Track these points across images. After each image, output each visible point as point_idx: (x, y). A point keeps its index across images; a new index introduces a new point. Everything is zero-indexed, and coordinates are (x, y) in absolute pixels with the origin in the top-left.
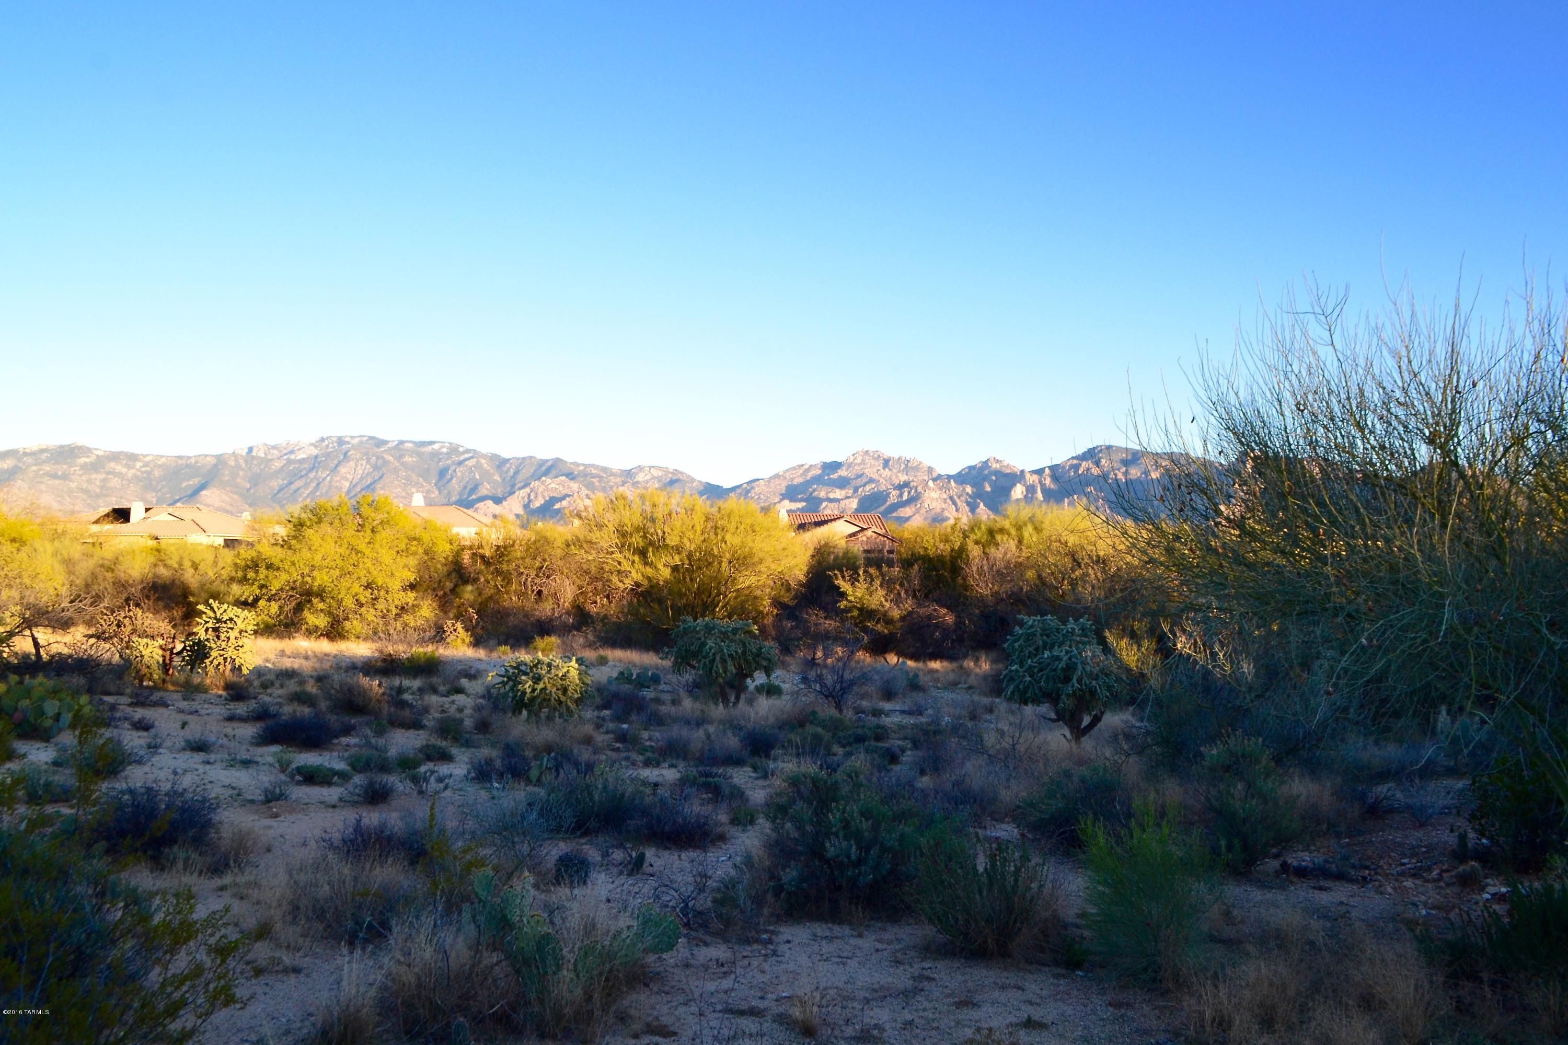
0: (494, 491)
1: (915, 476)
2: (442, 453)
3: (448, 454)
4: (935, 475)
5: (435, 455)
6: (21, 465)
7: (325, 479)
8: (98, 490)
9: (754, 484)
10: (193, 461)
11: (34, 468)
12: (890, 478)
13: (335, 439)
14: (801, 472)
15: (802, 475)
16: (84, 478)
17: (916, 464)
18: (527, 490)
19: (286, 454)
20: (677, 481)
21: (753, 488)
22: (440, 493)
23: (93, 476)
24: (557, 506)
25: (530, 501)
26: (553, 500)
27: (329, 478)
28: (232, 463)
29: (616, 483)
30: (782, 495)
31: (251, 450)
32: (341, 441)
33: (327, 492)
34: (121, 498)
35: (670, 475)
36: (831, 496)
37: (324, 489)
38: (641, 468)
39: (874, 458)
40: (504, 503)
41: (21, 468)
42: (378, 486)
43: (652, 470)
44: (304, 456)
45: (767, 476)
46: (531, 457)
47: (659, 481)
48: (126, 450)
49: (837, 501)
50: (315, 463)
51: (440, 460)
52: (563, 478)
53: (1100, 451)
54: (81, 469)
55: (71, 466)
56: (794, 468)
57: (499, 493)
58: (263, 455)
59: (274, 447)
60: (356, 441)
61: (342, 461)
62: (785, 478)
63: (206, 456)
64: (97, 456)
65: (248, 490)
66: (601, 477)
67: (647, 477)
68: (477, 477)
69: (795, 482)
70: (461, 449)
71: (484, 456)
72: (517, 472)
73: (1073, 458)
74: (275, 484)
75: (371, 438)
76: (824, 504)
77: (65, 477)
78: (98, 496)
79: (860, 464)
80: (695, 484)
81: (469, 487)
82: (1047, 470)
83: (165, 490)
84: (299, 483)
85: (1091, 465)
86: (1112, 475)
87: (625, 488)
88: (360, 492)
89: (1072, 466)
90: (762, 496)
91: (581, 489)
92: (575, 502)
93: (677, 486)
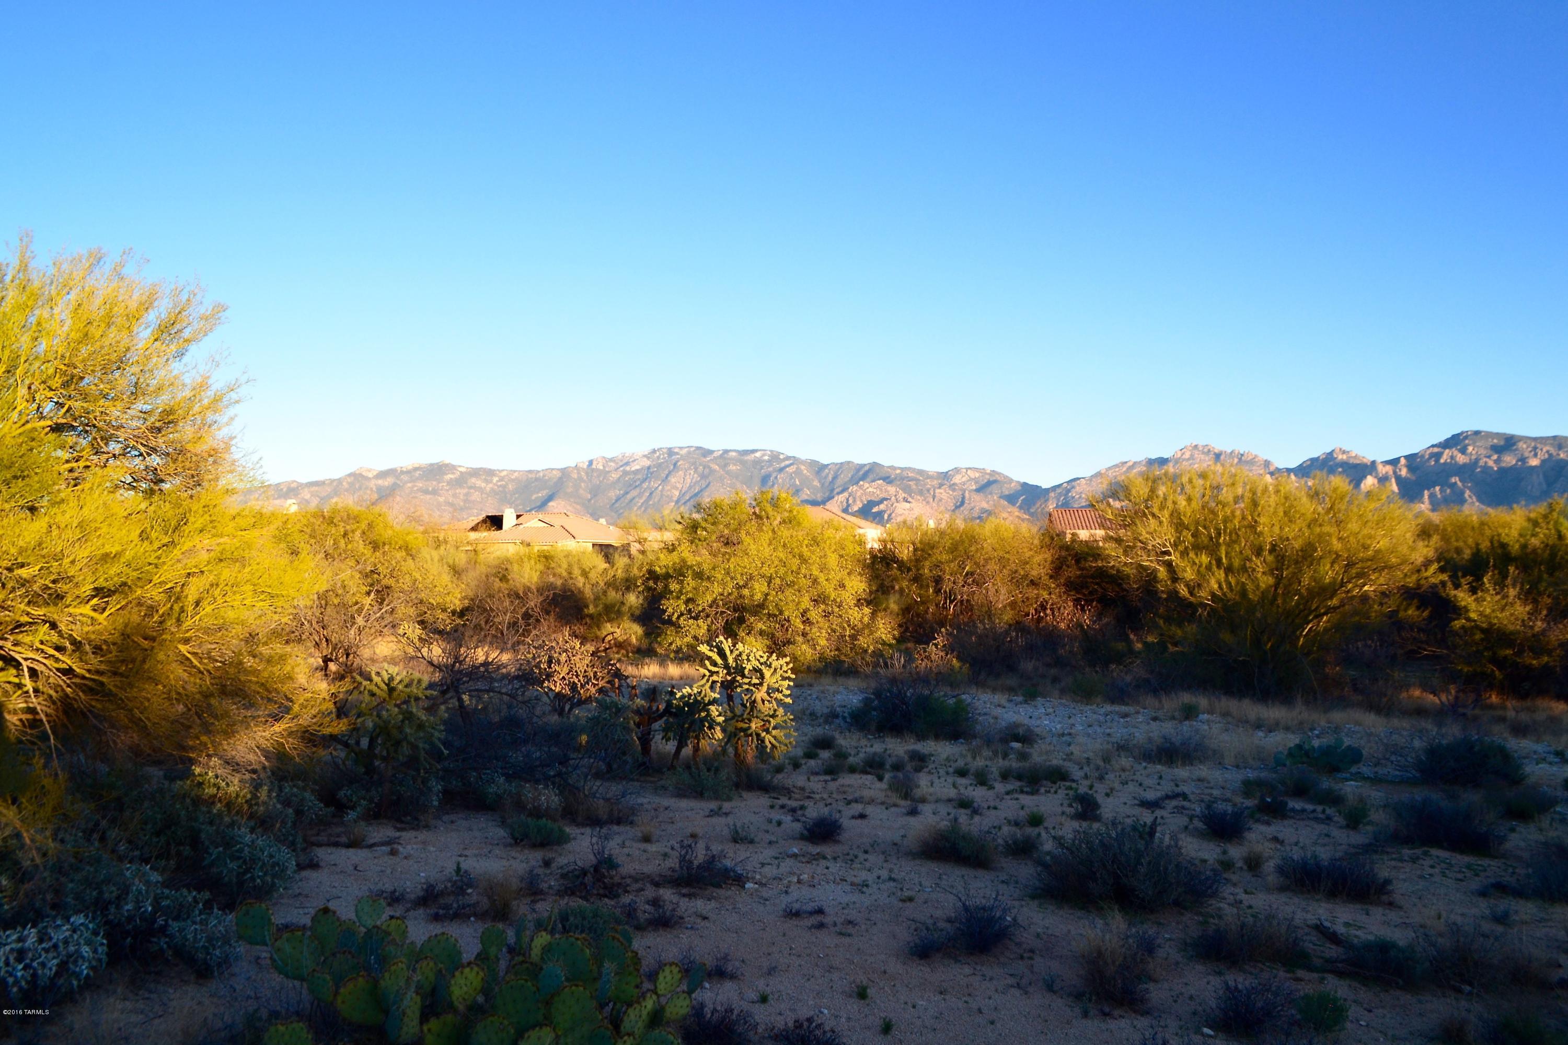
0: (814, 497)
1: (1251, 471)
2: (764, 461)
3: (769, 461)
4: (1272, 469)
5: (758, 462)
6: (398, 482)
7: (657, 489)
8: (462, 504)
9: (1074, 484)
10: (541, 474)
11: (409, 485)
13: (665, 451)
14: (1124, 469)
15: (1125, 472)
16: (450, 493)
17: (1250, 457)
18: (846, 494)
19: (622, 467)
20: (995, 482)
21: (1073, 487)
23: (457, 491)
24: (875, 510)
25: (848, 505)
26: (872, 504)
27: (661, 488)
28: (575, 476)
29: (933, 486)
31: (591, 462)
32: (670, 452)
33: (659, 501)
35: (987, 477)
37: (656, 498)
38: (957, 470)
39: (1203, 453)
41: (399, 485)
42: (705, 494)
43: (969, 472)
44: (638, 467)
45: (1088, 473)
46: (849, 462)
47: (976, 483)
48: (484, 466)
50: (648, 473)
51: (762, 468)
52: (880, 482)
53: (1466, 438)
54: (448, 485)
55: (439, 483)
56: (1116, 466)
57: (819, 497)
58: (601, 468)
59: (612, 460)
60: (684, 452)
61: (673, 470)
62: (1107, 476)
63: (553, 469)
64: (461, 472)
65: (590, 500)
66: (917, 480)
67: (964, 479)
68: (798, 483)
69: (1118, 479)
70: (782, 457)
71: (803, 462)
72: (835, 477)
73: (1433, 446)
74: (613, 494)
75: (698, 448)
77: (435, 492)
78: (462, 509)
79: (1189, 459)
80: (1013, 485)
82: (1403, 461)
83: (519, 502)
84: (634, 493)
85: (1456, 453)
86: (1481, 463)
87: (941, 491)
88: (689, 500)
89: (1433, 455)
90: (1083, 496)
91: (898, 493)
92: (892, 505)
93: (994, 488)
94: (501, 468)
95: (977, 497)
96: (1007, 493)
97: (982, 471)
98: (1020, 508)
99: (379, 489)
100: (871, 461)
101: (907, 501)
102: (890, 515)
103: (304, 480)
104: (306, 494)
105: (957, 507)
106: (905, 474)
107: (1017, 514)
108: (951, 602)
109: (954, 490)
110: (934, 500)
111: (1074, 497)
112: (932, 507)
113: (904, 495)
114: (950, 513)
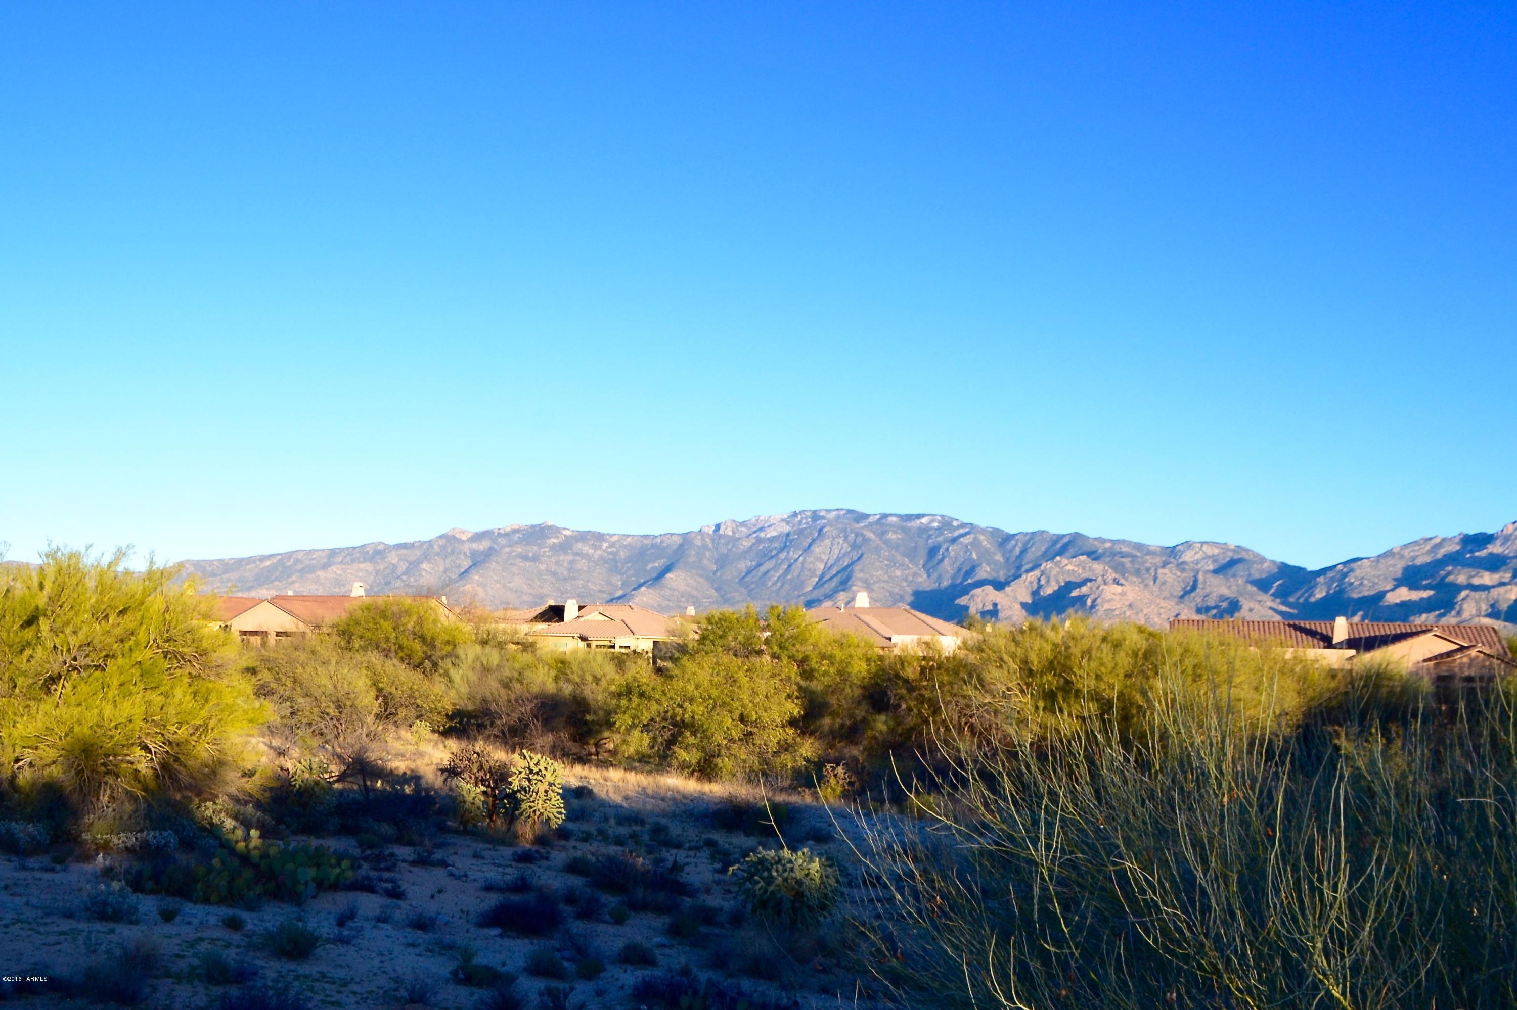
0: (994, 575)
2: (931, 528)
3: (938, 528)
5: (924, 530)
6: (495, 546)
7: (796, 560)
8: (565, 573)
9: (1352, 565)
10: (659, 540)
11: (507, 550)
13: (808, 513)
16: (552, 559)
18: (1037, 573)
19: (755, 532)
20: (1240, 561)
21: (1352, 570)
22: (929, 576)
23: (561, 558)
24: (1075, 593)
25: (1040, 587)
26: (1070, 586)
27: (801, 558)
28: (699, 542)
29: (1155, 565)
30: (1395, 579)
31: (718, 526)
32: (815, 515)
33: (799, 576)
34: (588, 581)
35: (1230, 554)
36: (1476, 581)
37: (795, 572)
38: (1188, 545)
40: (1008, 589)
41: (495, 550)
42: (857, 568)
43: (1204, 547)
44: (774, 534)
45: (1374, 553)
46: (1042, 531)
47: (1215, 561)
48: (592, 528)
49: (1486, 588)
50: (786, 541)
51: (929, 537)
52: (1083, 558)
54: (550, 550)
55: (541, 548)
57: (1002, 576)
58: (730, 533)
59: (742, 523)
60: (832, 515)
61: (817, 538)
62: (1402, 557)
63: (672, 534)
64: (565, 536)
65: (715, 572)
66: (1134, 557)
67: (1198, 557)
68: (975, 556)
69: (1419, 562)
70: (955, 523)
71: (982, 530)
72: (1024, 551)
74: (742, 566)
75: (850, 511)
76: (1463, 594)
77: (535, 559)
78: (565, 579)
80: (1265, 565)
81: (964, 570)
83: (631, 572)
84: (768, 565)
87: (1166, 571)
88: (836, 575)
90: (1366, 582)
91: (1107, 572)
92: (1098, 588)
93: (1239, 569)
94: (612, 532)
95: (1215, 580)
96: (1257, 576)
97: (1224, 546)
98: (1275, 595)
99: (474, 553)
100: (1072, 531)
101: (1118, 583)
102: (1094, 601)
103: (392, 542)
104: (393, 558)
105: (1186, 593)
106: (1117, 548)
107: (1269, 604)
109: (1183, 570)
110: (1155, 582)
111: (1352, 584)
112: (1152, 593)
113: (1114, 575)
114: (1176, 600)
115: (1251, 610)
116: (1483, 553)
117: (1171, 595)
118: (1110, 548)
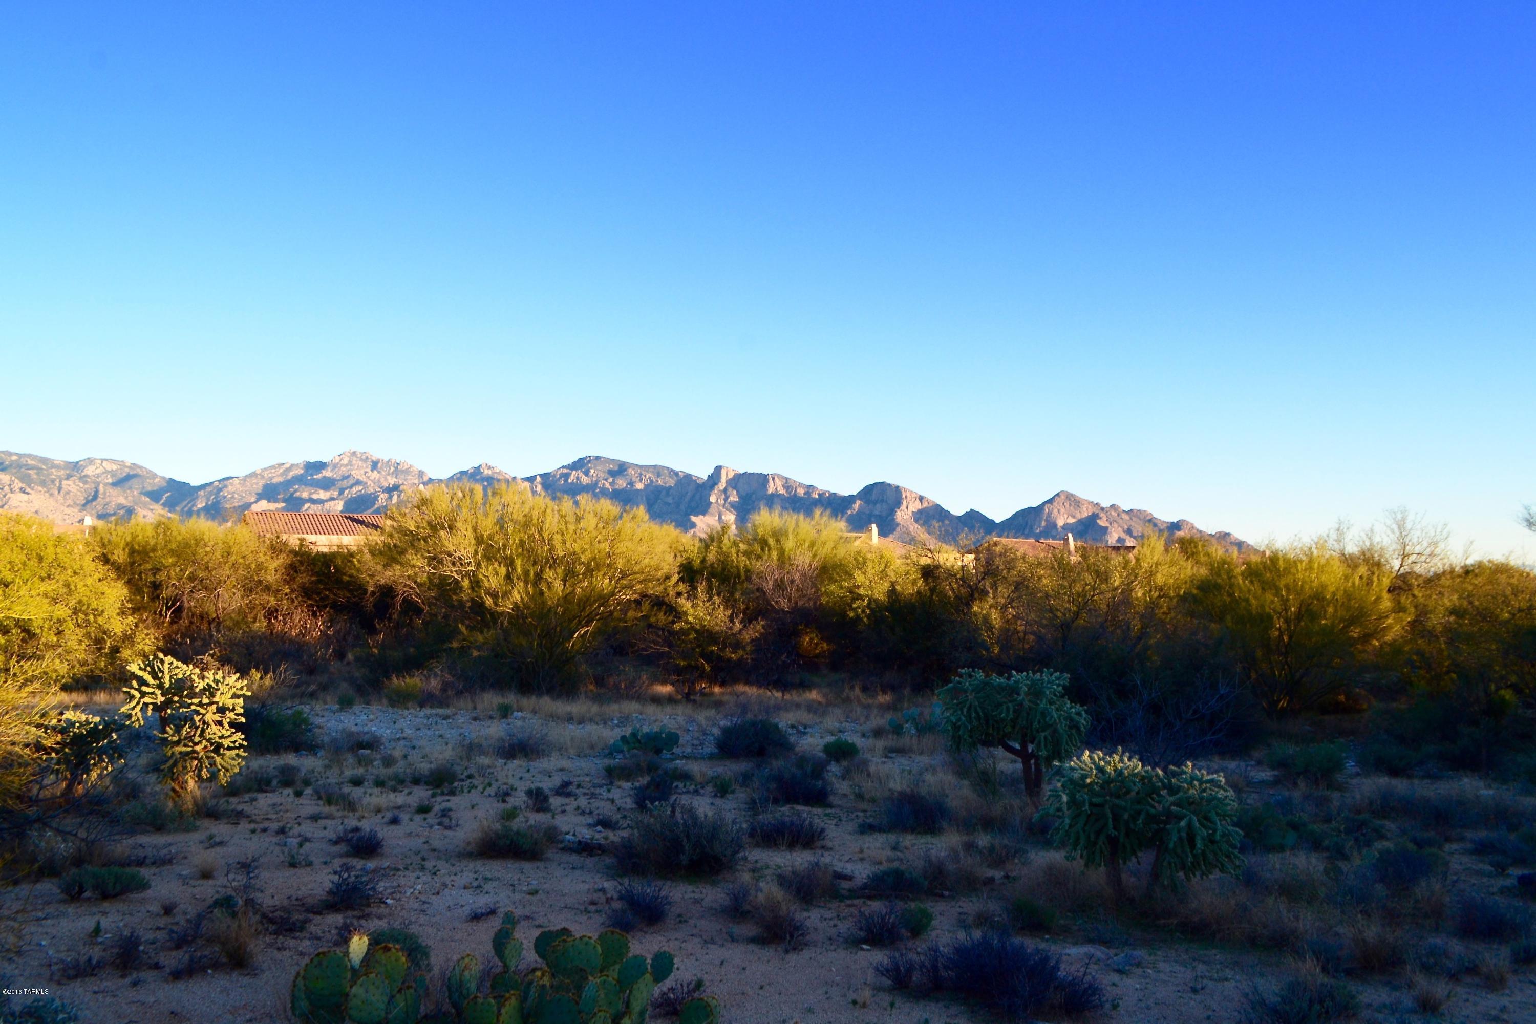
1: (405, 480)
4: (425, 479)
9: (227, 483)
12: (379, 481)
14: (281, 471)
15: (282, 474)
17: (406, 467)
20: (135, 476)
21: (226, 486)
29: (59, 476)
35: (127, 470)
36: (315, 497)
38: (90, 461)
39: (361, 459)
43: (105, 464)
45: (242, 473)
47: (112, 476)
49: (321, 502)
53: (589, 462)
56: (273, 467)
62: (263, 477)
66: (39, 469)
67: (98, 471)
69: (275, 481)
73: (563, 467)
76: (307, 506)
79: (347, 465)
80: (157, 480)
82: (538, 479)
85: (581, 474)
86: (600, 485)
87: (69, 482)
89: (562, 475)
90: (236, 496)
91: (13, 481)
92: (5, 496)
93: (134, 483)
95: (113, 492)
96: (149, 489)
97: (122, 464)
98: (164, 505)
101: (24, 492)
105: (88, 502)
106: (23, 460)
107: (160, 511)
108: (168, 609)
109: (85, 483)
110: (59, 492)
111: (225, 497)
112: (57, 501)
113: (20, 485)
114: (79, 508)
115: (144, 517)
116: (319, 476)
117: (75, 503)
118: (16, 461)
